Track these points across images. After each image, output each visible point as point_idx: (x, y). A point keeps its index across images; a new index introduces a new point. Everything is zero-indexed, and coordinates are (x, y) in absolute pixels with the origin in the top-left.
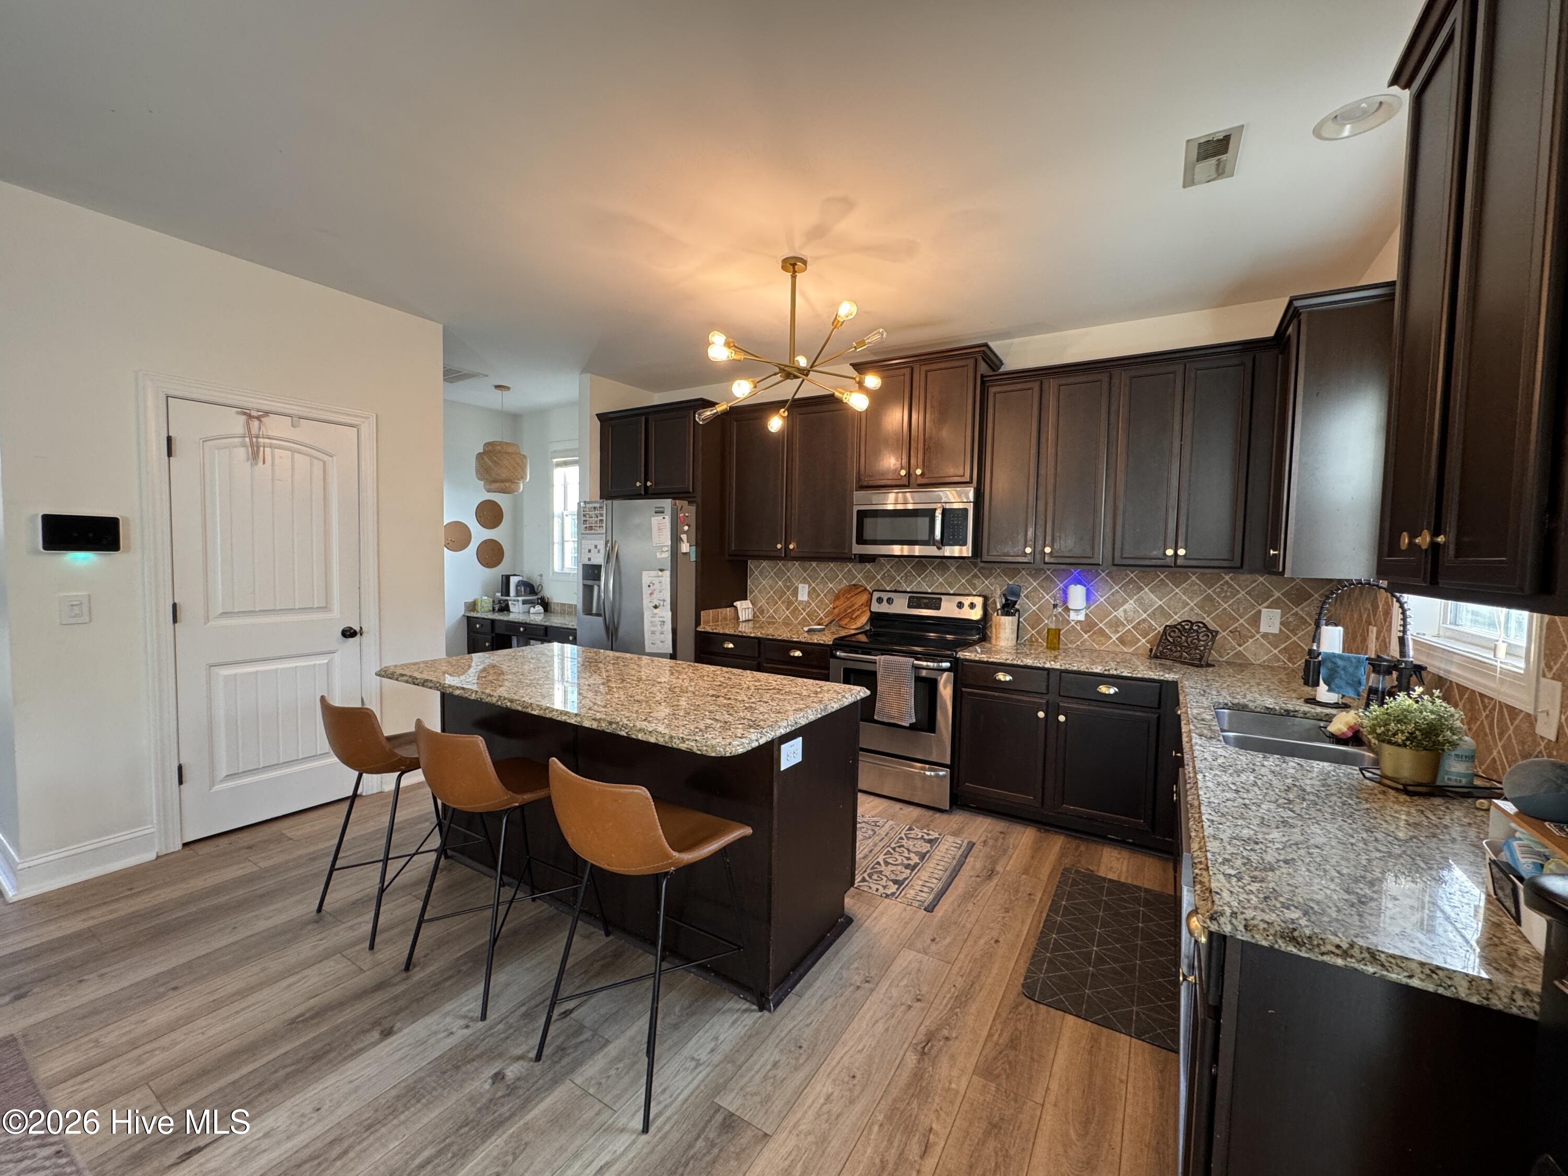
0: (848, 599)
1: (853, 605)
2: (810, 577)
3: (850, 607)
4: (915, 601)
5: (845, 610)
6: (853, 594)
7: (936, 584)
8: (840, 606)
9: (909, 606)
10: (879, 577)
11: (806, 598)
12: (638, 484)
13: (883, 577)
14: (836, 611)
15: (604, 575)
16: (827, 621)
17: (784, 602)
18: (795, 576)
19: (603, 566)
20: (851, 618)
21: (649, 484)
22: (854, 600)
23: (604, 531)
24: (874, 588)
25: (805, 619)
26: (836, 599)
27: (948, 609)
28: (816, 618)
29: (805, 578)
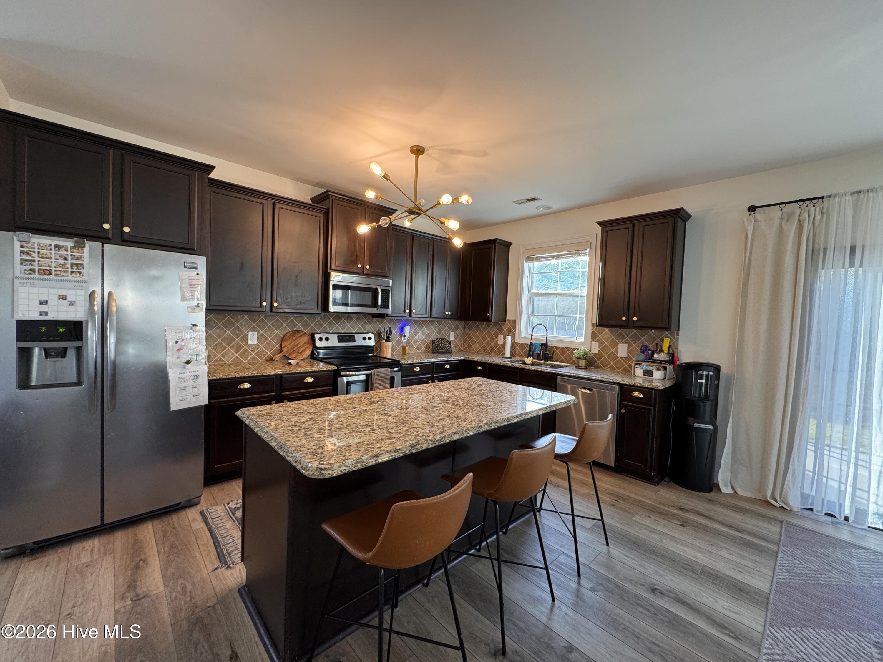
0: (294, 340)
1: (298, 344)
2: (259, 327)
3: (296, 346)
4: (341, 339)
5: (293, 348)
6: (297, 336)
7: (347, 328)
8: (288, 345)
9: (339, 342)
10: (312, 325)
11: (255, 342)
12: (106, 226)
13: (315, 325)
14: (285, 350)
15: (92, 333)
16: (278, 357)
17: (233, 347)
18: (245, 326)
19: (87, 321)
20: (298, 353)
21: (126, 229)
22: (298, 340)
23: (85, 278)
24: (311, 332)
25: (254, 358)
26: (282, 342)
27: (359, 342)
28: (265, 356)
29: (254, 327)
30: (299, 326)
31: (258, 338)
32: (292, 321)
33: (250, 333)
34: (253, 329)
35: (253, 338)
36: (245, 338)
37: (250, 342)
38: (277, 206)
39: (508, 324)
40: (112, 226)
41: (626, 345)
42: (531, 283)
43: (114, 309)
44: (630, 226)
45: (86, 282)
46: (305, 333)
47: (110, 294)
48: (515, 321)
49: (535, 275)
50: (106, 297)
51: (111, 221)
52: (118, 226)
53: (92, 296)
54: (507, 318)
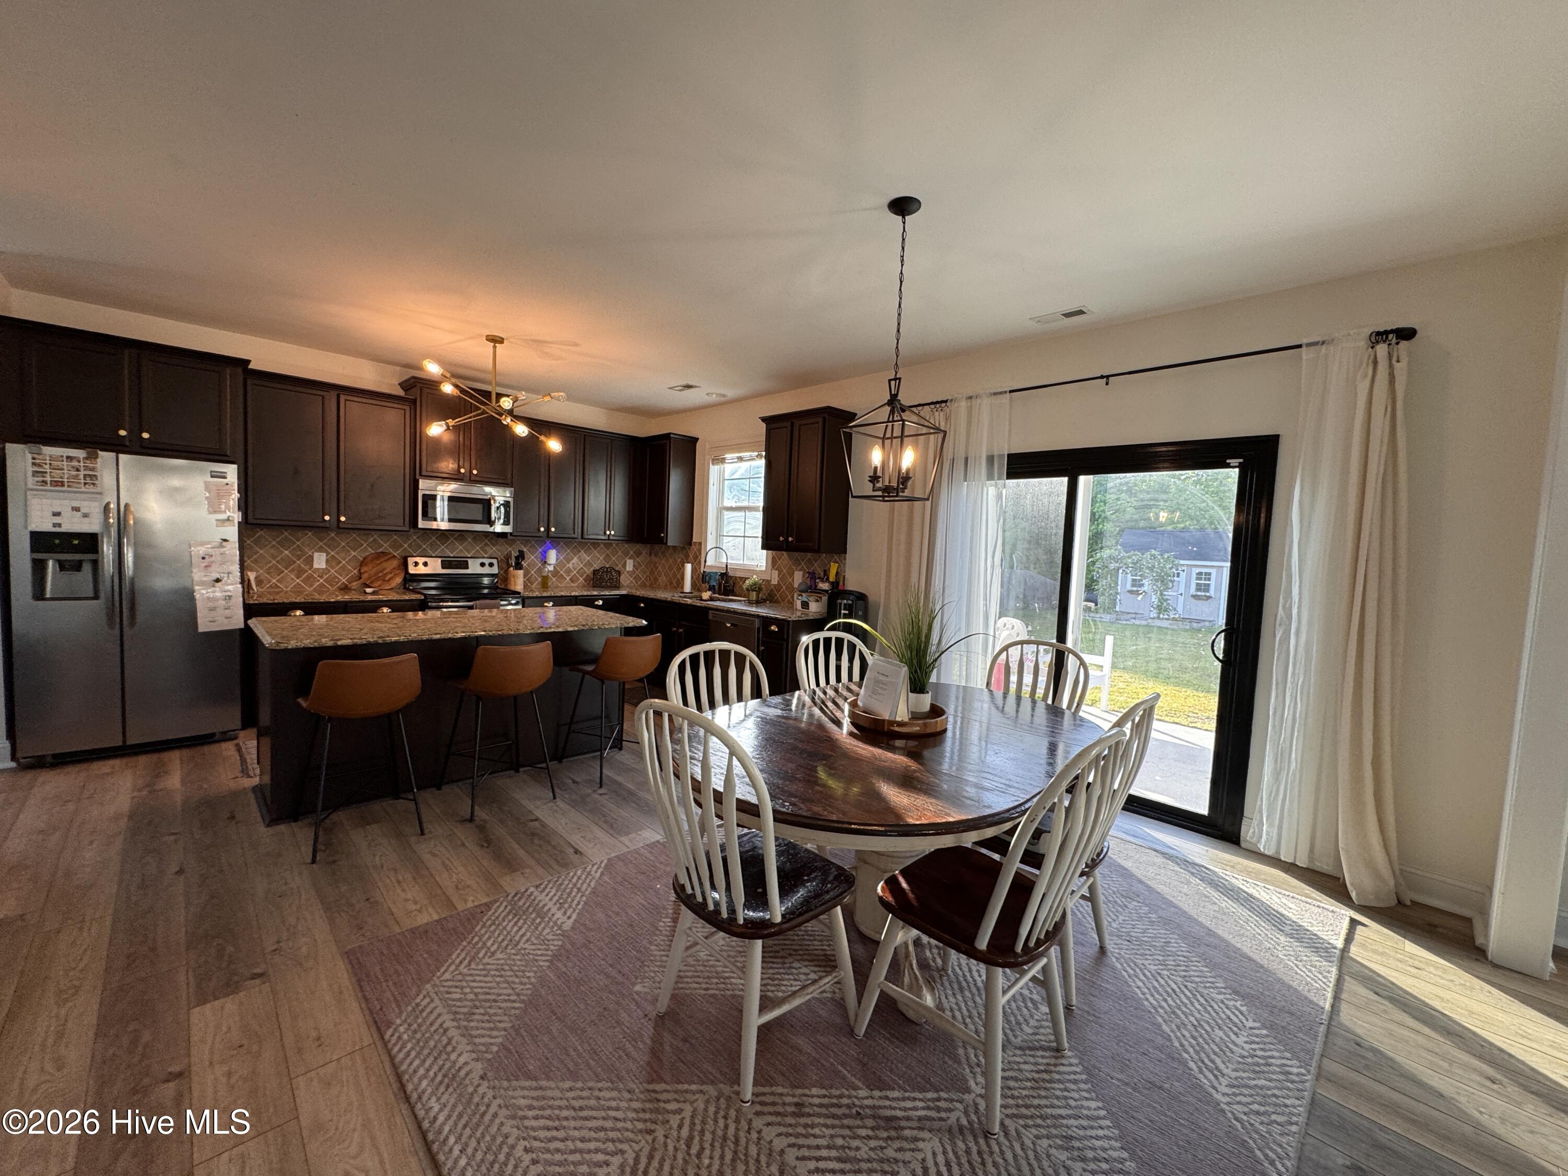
0: (379, 565)
1: (384, 569)
2: (329, 546)
3: (381, 572)
4: (447, 565)
5: (376, 574)
6: (382, 560)
7: (457, 550)
8: (369, 571)
9: (443, 568)
10: (406, 546)
11: (323, 566)
12: (123, 433)
13: (410, 546)
14: (365, 576)
15: (108, 549)
16: (355, 585)
17: (293, 570)
18: (308, 545)
19: (102, 534)
20: (384, 581)
21: (146, 435)
22: (385, 565)
23: (98, 490)
24: (404, 554)
25: (322, 585)
26: (361, 566)
27: (474, 568)
28: (337, 583)
29: (321, 547)
30: (386, 546)
31: (327, 561)
32: (374, 540)
33: (316, 555)
34: (320, 550)
35: (320, 561)
36: (310, 560)
37: (316, 566)
38: (343, 398)
39: (694, 548)
40: (130, 432)
41: (801, 573)
42: (721, 493)
43: (131, 522)
44: (788, 424)
45: (100, 493)
46: (394, 556)
47: (127, 506)
48: (700, 544)
49: (726, 482)
50: (122, 509)
51: (127, 426)
52: (135, 433)
53: (106, 508)
54: (694, 540)
